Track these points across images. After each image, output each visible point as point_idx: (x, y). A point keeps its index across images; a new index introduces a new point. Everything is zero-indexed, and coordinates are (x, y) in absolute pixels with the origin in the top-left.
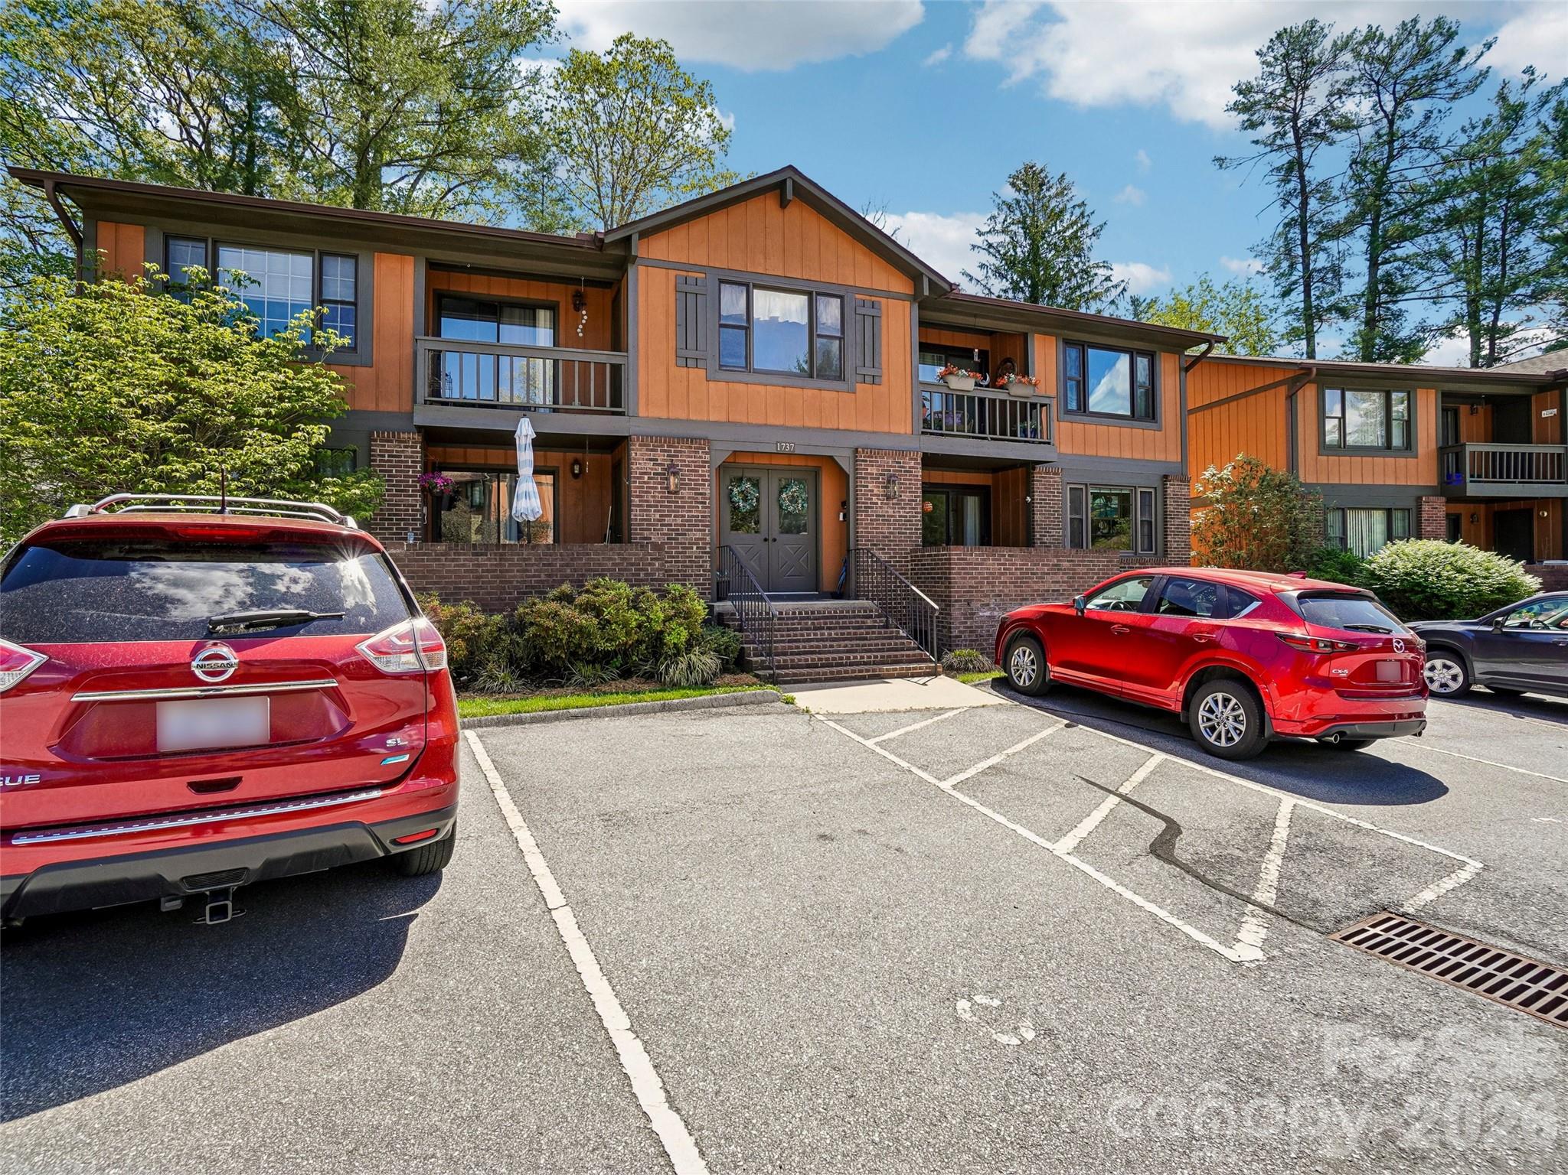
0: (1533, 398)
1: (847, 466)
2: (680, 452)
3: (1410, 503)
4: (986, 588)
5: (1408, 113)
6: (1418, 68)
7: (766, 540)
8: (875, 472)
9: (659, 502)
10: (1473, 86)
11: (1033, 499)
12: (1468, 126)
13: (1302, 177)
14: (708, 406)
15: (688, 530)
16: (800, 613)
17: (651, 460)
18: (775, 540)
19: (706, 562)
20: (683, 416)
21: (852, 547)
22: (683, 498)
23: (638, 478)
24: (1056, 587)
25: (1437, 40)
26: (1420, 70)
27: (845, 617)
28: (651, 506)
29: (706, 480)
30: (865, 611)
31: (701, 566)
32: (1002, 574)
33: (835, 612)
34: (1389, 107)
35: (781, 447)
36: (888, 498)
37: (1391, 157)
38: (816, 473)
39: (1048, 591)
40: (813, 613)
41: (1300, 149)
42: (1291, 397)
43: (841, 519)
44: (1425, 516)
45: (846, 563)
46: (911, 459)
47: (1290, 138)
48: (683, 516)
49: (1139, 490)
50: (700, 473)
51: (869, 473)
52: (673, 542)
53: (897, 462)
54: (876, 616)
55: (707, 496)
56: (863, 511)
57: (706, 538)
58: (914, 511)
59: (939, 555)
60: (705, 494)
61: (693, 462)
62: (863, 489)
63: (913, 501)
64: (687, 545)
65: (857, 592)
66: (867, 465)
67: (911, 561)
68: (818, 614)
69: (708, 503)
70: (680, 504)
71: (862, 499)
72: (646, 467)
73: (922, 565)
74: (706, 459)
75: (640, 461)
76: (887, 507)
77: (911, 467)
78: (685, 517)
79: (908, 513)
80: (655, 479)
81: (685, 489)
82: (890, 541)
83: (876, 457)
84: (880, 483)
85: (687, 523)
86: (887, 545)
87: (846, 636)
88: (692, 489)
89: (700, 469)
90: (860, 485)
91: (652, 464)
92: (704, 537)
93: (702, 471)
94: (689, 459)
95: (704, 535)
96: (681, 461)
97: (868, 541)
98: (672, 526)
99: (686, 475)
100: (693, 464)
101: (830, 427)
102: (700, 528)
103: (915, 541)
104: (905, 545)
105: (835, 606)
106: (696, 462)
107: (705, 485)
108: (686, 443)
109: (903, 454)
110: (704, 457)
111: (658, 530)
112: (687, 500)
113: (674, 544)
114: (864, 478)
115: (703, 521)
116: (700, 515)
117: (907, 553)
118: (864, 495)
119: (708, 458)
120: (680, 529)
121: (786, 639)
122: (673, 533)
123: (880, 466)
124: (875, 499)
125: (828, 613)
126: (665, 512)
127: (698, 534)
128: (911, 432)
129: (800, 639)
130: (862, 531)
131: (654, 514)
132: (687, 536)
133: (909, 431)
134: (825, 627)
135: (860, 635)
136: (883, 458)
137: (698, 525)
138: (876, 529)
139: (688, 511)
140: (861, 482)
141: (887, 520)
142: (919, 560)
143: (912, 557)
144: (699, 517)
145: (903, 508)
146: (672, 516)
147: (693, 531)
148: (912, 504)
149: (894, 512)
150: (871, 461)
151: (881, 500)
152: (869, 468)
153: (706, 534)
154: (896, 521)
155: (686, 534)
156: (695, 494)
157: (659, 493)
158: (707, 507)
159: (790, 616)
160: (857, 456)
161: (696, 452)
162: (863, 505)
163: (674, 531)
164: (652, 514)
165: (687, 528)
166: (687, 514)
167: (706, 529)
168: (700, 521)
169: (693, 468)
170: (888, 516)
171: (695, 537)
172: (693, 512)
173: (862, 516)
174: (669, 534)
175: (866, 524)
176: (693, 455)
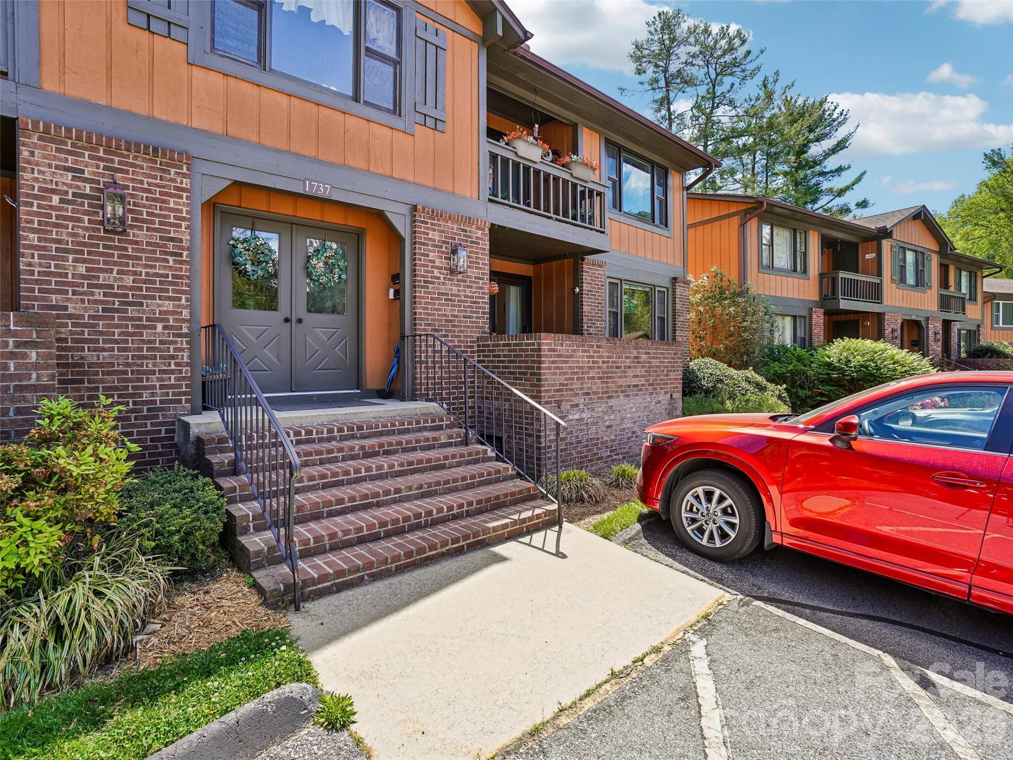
0: (860, 246)
1: (402, 225)
2: (133, 165)
3: (804, 313)
4: (577, 385)
5: (721, 83)
6: (727, 57)
7: (287, 320)
8: (437, 238)
9: (84, 245)
10: (753, 75)
11: (581, 290)
12: (748, 99)
13: (669, 109)
14: (190, 103)
15: (146, 297)
16: (340, 430)
18: (300, 321)
19: (182, 350)
20: (141, 110)
21: (408, 332)
22: (136, 243)
23: (36, 197)
24: (635, 381)
25: (737, 42)
26: (728, 58)
27: (407, 431)
28: (67, 251)
29: (184, 219)
30: (433, 421)
31: (173, 357)
32: (590, 368)
33: (393, 425)
34: (713, 76)
35: (311, 186)
36: (452, 273)
37: (713, 108)
38: (358, 236)
39: (629, 386)
40: (360, 428)
41: (668, 91)
42: (743, 225)
43: (391, 296)
44: (814, 322)
45: (397, 353)
46: (478, 228)
47: (662, 83)
48: (135, 273)
49: (657, 289)
50: (172, 205)
51: (430, 239)
52: (116, 315)
53: (463, 230)
54: (448, 427)
55: (184, 244)
56: (423, 287)
57: (182, 312)
58: (481, 291)
59: (521, 345)
60: (181, 241)
61: (157, 185)
62: (423, 258)
63: (480, 278)
64: (144, 323)
65: (414, 390)
66: (428, 228)
67: (478, 351)
68: (367, 429)
69: (187, 256)
70: (130, 253)
71: (421, 271)
72: (55, 180)
73: (494, 356)
74: (184, 186)
75: (42, 169)
76: (451, 284)
77: (477, 238)
78: (141, 275)
79: (474, 293)
80: (77, 205)
81: (141, 228)
82: (454, 326)
83: (438, 220)
84: (443, 252)
85: (144, 286)
86: (450, 331)
87: (415, 466)
88: (156, 230)
89: (172, 200)
90: (418, 253)
91: (70, 178)
92: (179, 310)
93: (175, 203)
94: (150, 180)
95: (178, 306)
96: (133, 180)
97: (429, 325)
98: (114, 289)
99: (144, 206)
100: (158, 190)
101: (381, 171)
102: (171, 294)
103: (482, 328)
104: (471, 332)
105: (390, 414)
106: (163, 187)
107: (180, 226)
108: (145, 154)
109: (469, 221)
110: (179, 181)
111: (84, 293)
112: (145, 247)
113: (119, 320)
114: (424, 244)
115: (176, 284)
116: (170, 273)
117: (474, 342)
118: (424, 266)
119: (186, 184)
120: (130, 295)
121: (318, 484)
122: (116, 300)
123: (443, 232)
124: (436, 273)
125: (382, 427)
126: (100, 264)
127: (166, 305)
128: (477, 197)
129: (343, 480)
130: (421, 313)
131: (73, 266)
132: (145, 308)
133: (475, 196)
134: (381, 452)
135: (435, 462)
136: (447, 222)
137: (167, 291)
138: (438, 310)
139: (146, 266)
140: (420, 249)
141: (450, 300)
142: (489, 351)
143: (479, 346)
144: (168, 277)
145: (469, 287)
146: (115, 272)
147: (155, 299)
148: (478, 283)
149: (459, 290)
150: (432, 224)
151: (444, 274)
152: (431, 233)
153: (183, 305)
154: (461, 301)
155: (141, 304)
156: (161, 238)
157: (86, 229)
158: (185, 261)
159: (325, 435)
160: (415, 216)
161: (163, 171)
162: (422, 279)
163: (116, 297)
164: (69, 265)
165: (144, 293)
166: (144, 271)
167: (183, 297)
168: (171, 283)
169: (158, 196)
170: (452, 295)
171: (160, 308)
172: (156, 268)
173: (420, 293)
174: (107, 302)
175: (425, 303)
176: (159, 174)
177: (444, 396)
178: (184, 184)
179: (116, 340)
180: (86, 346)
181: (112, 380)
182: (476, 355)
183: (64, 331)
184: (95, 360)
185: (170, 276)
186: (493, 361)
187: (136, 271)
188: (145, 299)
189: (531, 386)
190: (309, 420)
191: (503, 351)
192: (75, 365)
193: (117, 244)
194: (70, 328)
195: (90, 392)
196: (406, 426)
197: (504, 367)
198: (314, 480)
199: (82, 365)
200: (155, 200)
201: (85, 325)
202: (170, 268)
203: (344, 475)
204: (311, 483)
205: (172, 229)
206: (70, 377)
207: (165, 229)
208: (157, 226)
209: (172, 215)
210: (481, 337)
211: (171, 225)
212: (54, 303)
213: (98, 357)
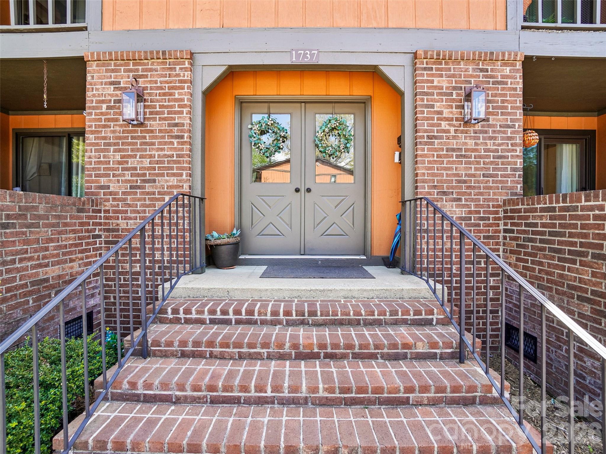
1: (400, 78)
2: (151, 70)
7: (297, 190)
8: (445, 85)
9: (120, 138)
14: (194, 10)
15: (158, 175)
17: (112, 83)
18: (308, 190)
20: (161, 26)
21: (408, 196)
22: (152, 131)
23: (94, 108)
28: (109, 144)
29: (185, 106)
35: (298, 56)
36: (467, 123)
38: (365, 105)
43: (397, 160)
45: (400, 219)
46: (505, 65)
48: (151, 156)
50: (177, 96)
51: (436, 87)
52: (138, 191)
53: (482, 70)
54: (440, 322)
55: (185, 128)
56: (426, 143)
57: (183, 186)
58: (510, 142)
59: (575, 209)
60: (183, 125)
61: (167, 82)
62: (425, 110)
63: (508, 126)
64: (157, 196)
65: (414, 263)
66: (433, 75)
67: (505, 218)
68: (321, 315)
69: (187, 137)
70: (148, 141)
71: (424, 125)
72: (104, 93)
73: (527, 225)
74: (186, 78)
75: (97, 87)
76: (465, 137)
77: (503, 77)
78: (155, 158)
79: (499, 145)
80: (116, 109)
81: (154, 119)
82: (469, 187)
83: (446, 64)
84: (453, 100)
85: (157, 166)
86: (464, 194)
87: (353, 395)
88: (165, 119)
89: (176, 92)
90: (420, 105)
91: (112, 89)
92: (181, 184)
93: (180, 94)
94: (162, 79)
95: (180, 181)
96: (150, 82)
97: (435, 187)
98: (137, 170)
99: (158, 101)
100: (167, 85)
101: (375, 25)
102: (175, 171)
103: (511, 188)
104: (494, 194)
105: (365, 294)
106: (171, 82)
107: (182, 112)
108: (157, 59)
109: (491, 57)
110: (182, 75)
111: (119, 175)
112: (157, 134)
113: (140, 194)
114: (427, 94)
115: (179, 162)
116: (175, 153)
117: (499, 206)
118: (427, 119)
119: (187, 76)
120: (148, 174)
121: (206, 396)
122: (138, 178)
123: (454, 76)
124: (444, 125)
125: (342, 315)
126: (128, 152)
127: (171, 180)
128: (504, 27)
129: (240, 397)
130: (424, 174)
131: (114, 155)
132: (157, 184)
133: (501, 25)
134: (322, 355)
135: (390, 393)
136: (459, 63)
137: (172, 168)
138: (446, 169)
139: (158, 150)
140: (423, 100)
141: (464, 156)
142: (520, 218)
143: (506, 212)
144: (173, 157)
145: (491, 138)
146: (138, 157)
147: (164, 176)
148: (505, 132)
149: (476, 144)
150: (437, 69)
151: (454, 126)
152: (436, 80)
153: (184, 179)
154: (480, 157)
155: (154, 181)
156: (169, 125)
157: (121, 126)
158: (186, 142)
159: (269, 317)
160: (416, 63)
161: (171, 69)
162: (425, 134)
163: (138, 177)
164: (111, 155)
165: (157, 171)
166: (157, 153)
167: (184, 172)
168: (175, 162)
169: (167, 91)
170: (466, 150)
171: (168, 184)
172: (165, 151)
173: (424, 150)
174: (133, 181)
175: (429, 162)
176: (168, 73)
177: (454, 271)
178: (186, 76)
179: (138, 210)
180: (120, 215)
181: (135, 242)
182: (501, 222)
183: (108, 205)
184: (125, 226)
185: (175, 156)
186: (525, 232)
187: (151, 155)
188: (157, 177)
189: (593, 276)
190: (269, 294)
191: (541, 217)
192: (113, 230)
193: (139, 134)
194: (111, 202)
195: (122, 251)
196: (376, 317)
197: (542, 241)
198: (200, 390)
199: (118, 230)
200: (164, 94)
201: (119, 200)
202: (175, 149)
203: (240, 391)
204: (196, 394)
205: (176, 116)
206: (111, 239)
207: (172, 117)
208: (166, 115)
209: (177, 104)
210: (509, 200)
211: (176, 113)
212: (102, 184)
213: (127, 223)
